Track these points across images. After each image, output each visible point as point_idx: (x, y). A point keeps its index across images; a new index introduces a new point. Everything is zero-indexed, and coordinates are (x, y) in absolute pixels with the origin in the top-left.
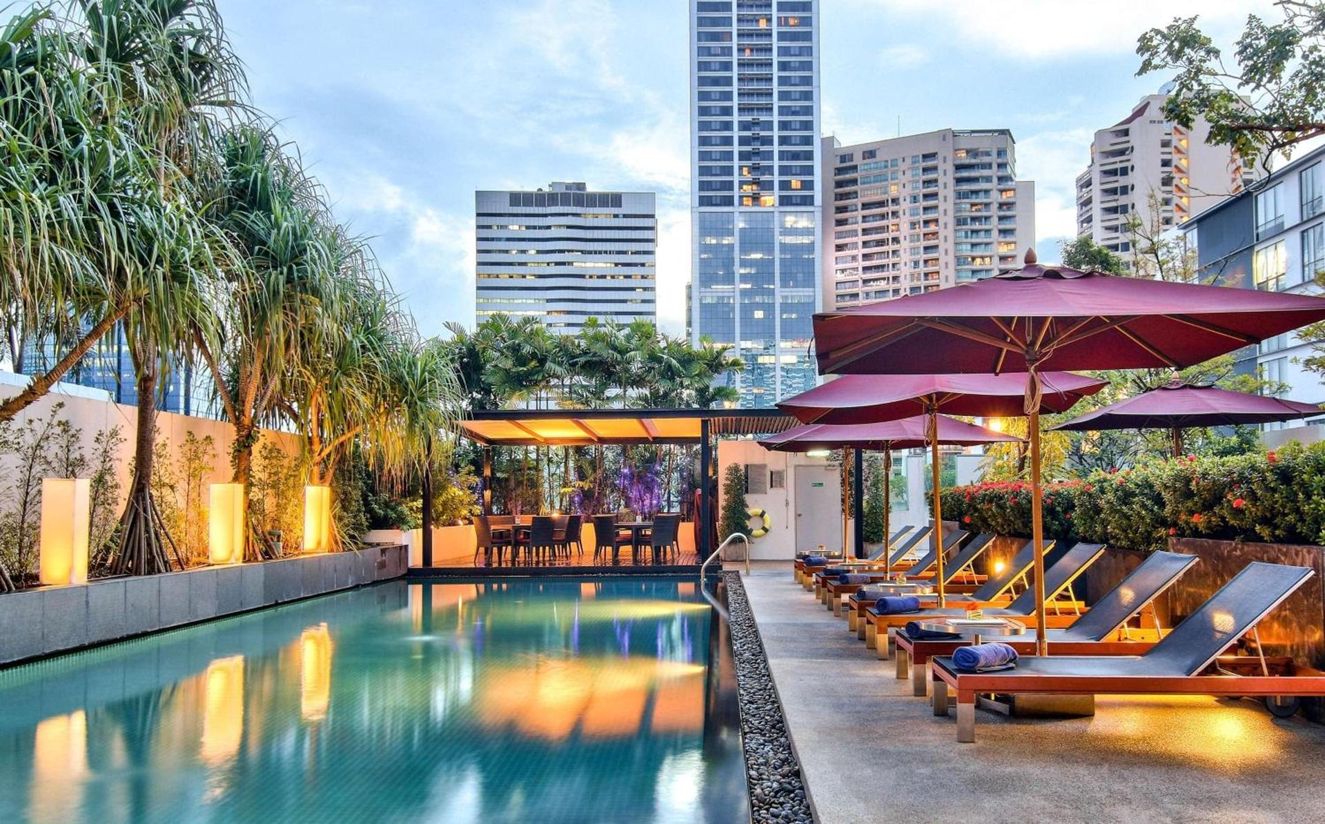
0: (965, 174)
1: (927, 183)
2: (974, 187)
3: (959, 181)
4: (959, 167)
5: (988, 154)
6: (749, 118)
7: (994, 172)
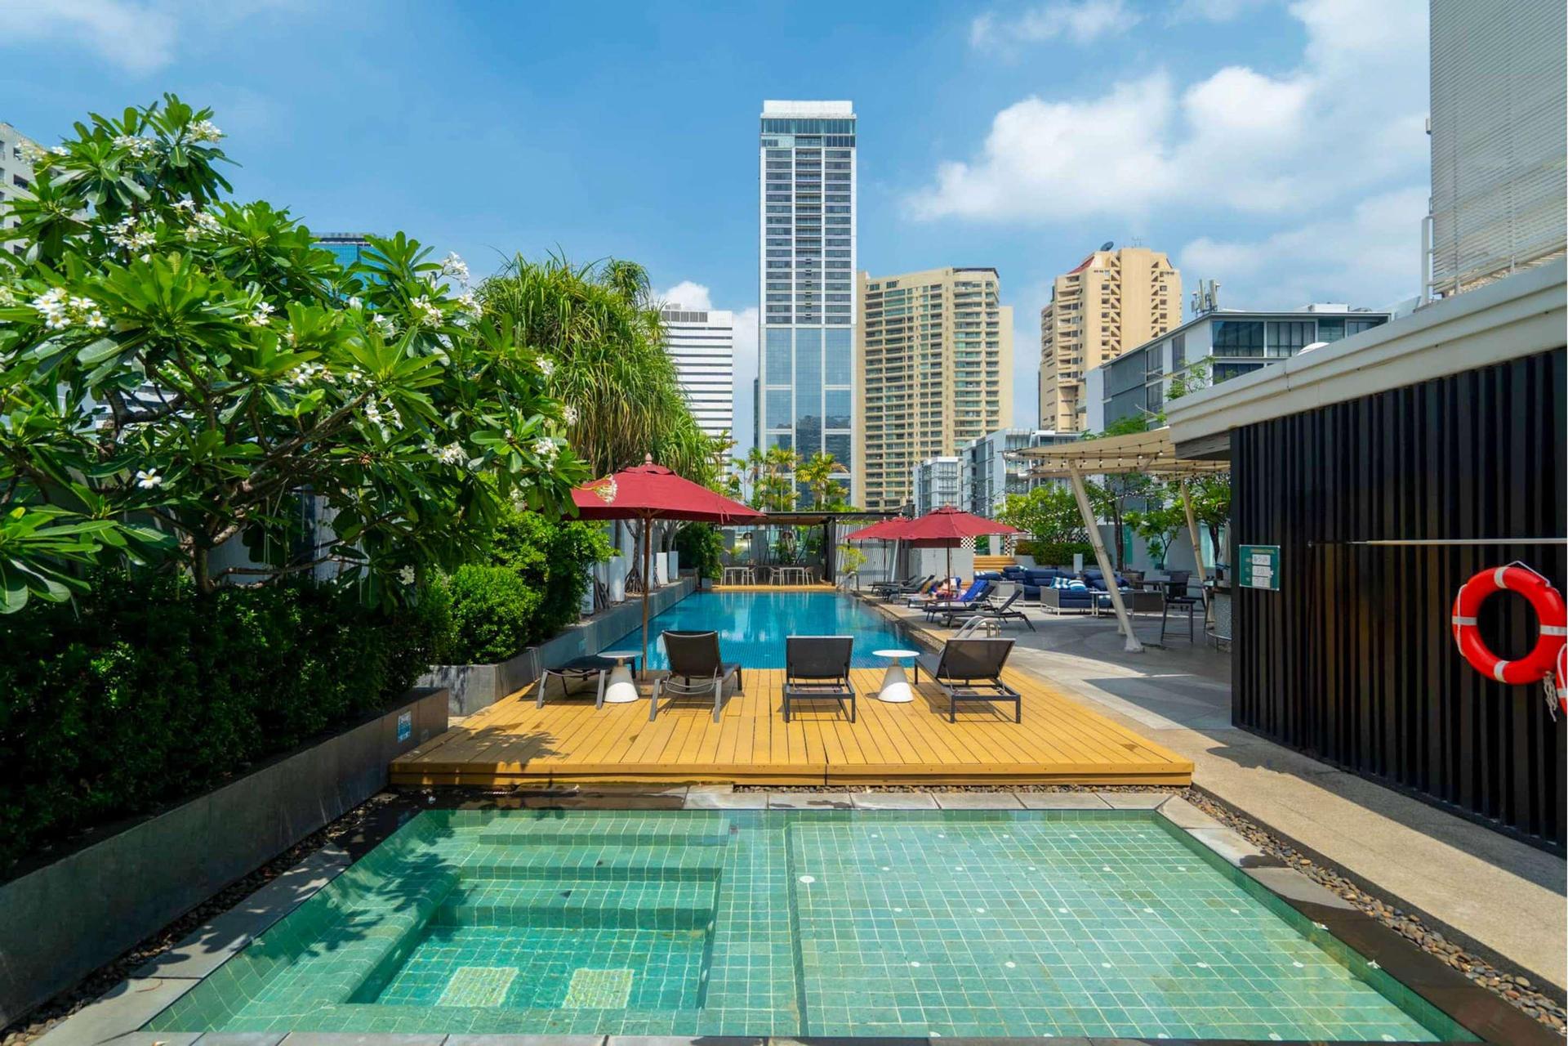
0: (962, 300)
1: (934, 306)
2: (969, 310)
3: (957, 306)
4: (957, 296)
5: (978, 285)
6: (804, 259)
7: (983, 299)
